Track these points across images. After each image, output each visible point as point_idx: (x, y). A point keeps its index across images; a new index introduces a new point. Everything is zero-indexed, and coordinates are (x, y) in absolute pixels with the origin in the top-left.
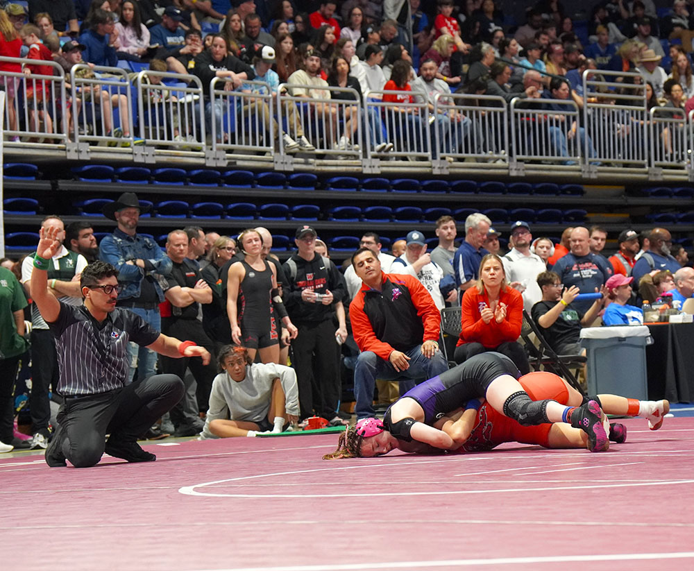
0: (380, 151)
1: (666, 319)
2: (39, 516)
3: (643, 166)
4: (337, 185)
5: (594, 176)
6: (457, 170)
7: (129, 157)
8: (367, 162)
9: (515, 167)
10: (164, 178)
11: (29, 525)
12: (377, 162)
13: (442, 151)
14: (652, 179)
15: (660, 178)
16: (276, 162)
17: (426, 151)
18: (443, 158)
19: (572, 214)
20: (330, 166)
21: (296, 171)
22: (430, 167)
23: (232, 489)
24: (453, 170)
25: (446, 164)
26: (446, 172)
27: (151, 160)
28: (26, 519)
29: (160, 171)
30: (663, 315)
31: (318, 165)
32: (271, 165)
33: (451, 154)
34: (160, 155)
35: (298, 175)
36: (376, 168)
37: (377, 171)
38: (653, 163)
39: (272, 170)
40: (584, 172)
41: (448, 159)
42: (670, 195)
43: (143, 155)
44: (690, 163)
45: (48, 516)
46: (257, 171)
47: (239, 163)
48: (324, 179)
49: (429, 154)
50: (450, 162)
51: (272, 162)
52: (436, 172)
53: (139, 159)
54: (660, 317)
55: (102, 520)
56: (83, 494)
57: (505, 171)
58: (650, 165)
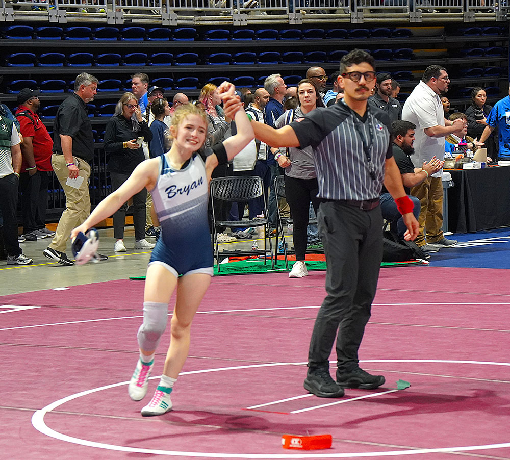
0: (247, 7)
1: (461, 166)
3: (460, 11)
4: (213, 36)
5: (419, 21)
6: (309, 21)
7: (46, 19)
9: (356, 16)
10: (73, 34)
12: (245, 16)
13: (297, 6)
14: (466, 21)
15: (473, 20)
16: (164, 20)
17: (284, 5)
18: (298, 11)
19: (400, 52)
20: (207, 21)
21: (180, 26)
22: (288, 19)
24: (305, 21)
25: (300, 16)
26: (300, 22)
27: (63, 21)
29: (71, 28)
30: (458, 163)
31: (196, 21)
32: (160, 21)
33: (304, 8)
34: (71, 16)
35: (181, 29)
36: (244, 21)
37: (245, 24)
38: (468, 7)
39: (160, 25)
40: (411, 18)
41: (302, 12)
42: (480, 33)
43: (56, 16)
44: (498, 6)
47: (134, 21)
48: (201, 32)
49: (287, 8)
50: (303, 14)
51: (161, 19)
52: (292, 22)
53: (53, 20)
54: (456, 165)
57: (348, 20)
58: (465, 10)
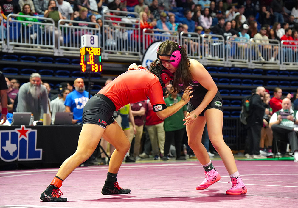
2: (160, 185)
4: (270, 74)
8: (281, 66)
10: (210, 70)
11: (156, 188)
12: (285, 66)
16: (249, 65)
20: (268, 67)
21: (256, 69)
23: (225, 180)
27: (206, 64)
28: (155, 186)
29: (209, 67)
32: (247, 66)
34: (209, 62)
37: (285, 69)
39: (247, 68)
43: (203, 62)
45: (162, 186)
46: (242, 68)
47: (236, 66)
48: (265, 72)
55: (179, 188)
56: (175, 178)
